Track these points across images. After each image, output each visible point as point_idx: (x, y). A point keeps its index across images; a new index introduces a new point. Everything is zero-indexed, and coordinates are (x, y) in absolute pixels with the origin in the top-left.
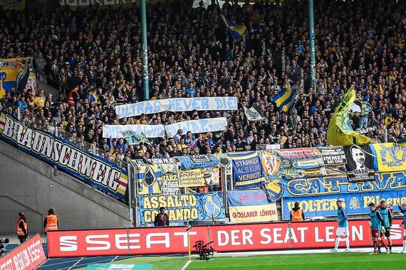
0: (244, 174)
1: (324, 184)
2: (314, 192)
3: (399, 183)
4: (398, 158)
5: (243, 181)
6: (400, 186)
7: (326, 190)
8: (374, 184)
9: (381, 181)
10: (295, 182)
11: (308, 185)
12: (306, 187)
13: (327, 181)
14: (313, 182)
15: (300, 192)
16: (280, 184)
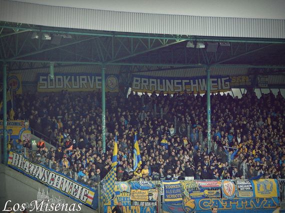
1: (222, 203)
3: (269, 205)
4: (268, 189)
6: (269, 207)
7: (223, 207)
8: (253, 204)
9: (258, 202)
10: (204, 201)
11: (212, 203)
12: (210, 205)
13: (224, 201)
14: (215, 201)
15: (207, 208)
16: (194, 202)
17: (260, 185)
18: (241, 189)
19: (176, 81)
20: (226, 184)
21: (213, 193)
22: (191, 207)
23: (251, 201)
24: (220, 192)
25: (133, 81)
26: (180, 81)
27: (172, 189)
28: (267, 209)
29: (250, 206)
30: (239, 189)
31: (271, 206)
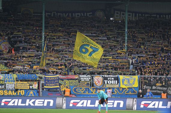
0: (48, 83)
1: (91, 90)
2: (86, 93)
3: (130, 92)
4: (131, 83)
5: (47, 86)
6: (130, 93)
7: (92, 93)
8: (117, 91)
9: (121, 90)
10: (77, 88)
12: (82, 91)
13: (93, 89)
14: (86, 89)
15: (79, 92)
17: (124, 80)
20: (97, 78)
21: (85, 83)
23: (115, 89)
24: (90, 83)
27: (51, 80)
28: (128, 94)
29: (114, 92)
31: (131, 93)
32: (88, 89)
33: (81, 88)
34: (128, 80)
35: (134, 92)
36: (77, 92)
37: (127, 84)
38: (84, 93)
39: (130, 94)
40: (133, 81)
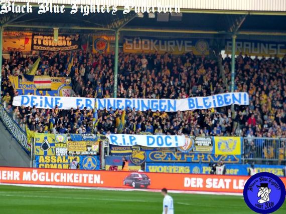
1: (175, 156)
2: (168, 160)
4: (230, 147)
6: (229, 161)
7: (177, 159)
8: (211, 158)
9: (216, 157)
10: (155, 153)
11: (164, 156)
12: (162, 157)
13: (178, 154)
14: (168, 154)
15: (158, 159)
16: (144, 154)
17: (221, 143)
18: (198, 145)
19: (271, 45)
22: (139, 158)
23: (208, 156)
25: (226, 44)
26: (275, 45)
29: (207, 160)
30: (197, 144)
31: (231, 161)
32: (171, 154)
33: (161, 154)
34: (227, 143)
35: (235, 160)
36: (155, 159)
37: (225, 148)
38: (165, 159)
39: (229, 163)
40: (233, 144)
